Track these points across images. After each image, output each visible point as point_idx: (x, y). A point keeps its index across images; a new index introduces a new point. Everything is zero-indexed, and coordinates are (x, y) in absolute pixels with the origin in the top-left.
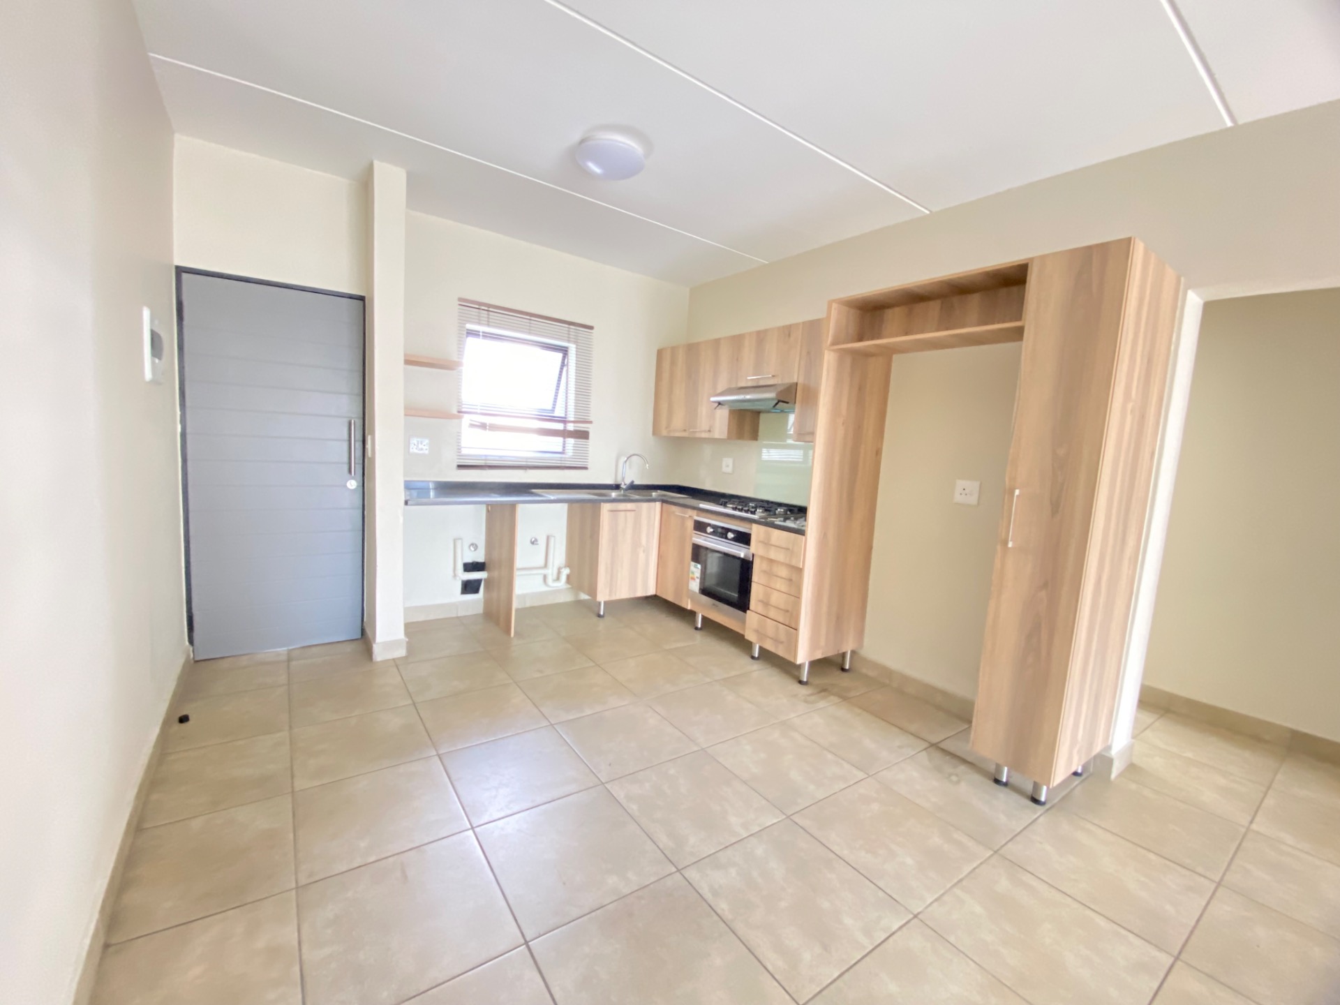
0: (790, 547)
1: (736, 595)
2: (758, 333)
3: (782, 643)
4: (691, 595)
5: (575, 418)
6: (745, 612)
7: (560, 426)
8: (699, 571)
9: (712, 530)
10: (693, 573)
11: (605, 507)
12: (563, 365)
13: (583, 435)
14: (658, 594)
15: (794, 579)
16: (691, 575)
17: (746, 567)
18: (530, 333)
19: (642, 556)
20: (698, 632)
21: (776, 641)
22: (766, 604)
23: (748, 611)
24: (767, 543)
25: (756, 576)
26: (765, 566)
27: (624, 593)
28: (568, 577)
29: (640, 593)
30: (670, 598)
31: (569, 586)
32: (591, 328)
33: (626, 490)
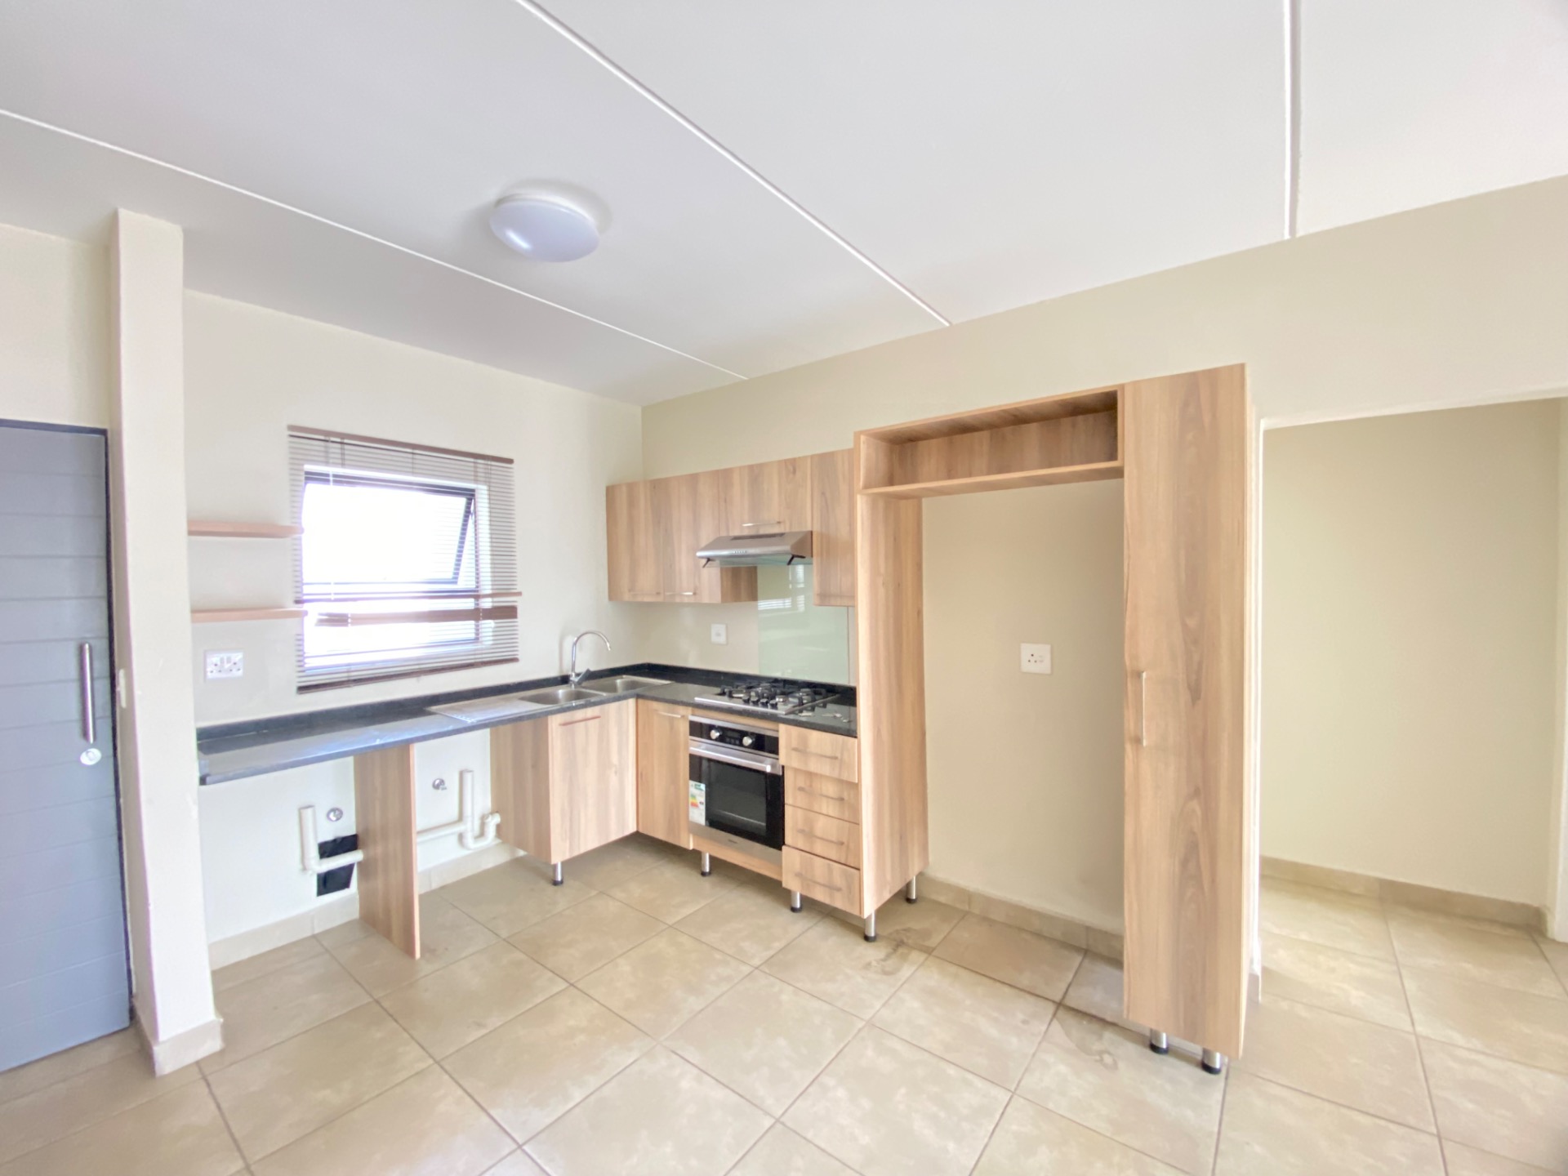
0: (839, 755)
1: (764, 824)
2: (751, 467)
3: (839, 890)
4: (694, 828)
5: (492, 589)
6: (780, 849)
7: (468, 604)
8: (704, 793)
9: (718, 734)
10: (694, 796)
11: (555, 721)
12: (468, 513)
13: (509, 612)
14: (641, 831)
15: (845, 796)
16: (691, 800)
17: (773, 786)
18: (413, 474)
19: (614, 780)
20: (706, 878)
21: (832, 888)
22: (809, 834)
23: (784, 847)
24: (802, 750)
25: (790, 797)
26: (801, 782)
27: (590, 841)
28: (499, 827)
29: (615, 835)
30: (660, 835)
31: (499, 841)
32: (510, 461)
33: (579, 683)
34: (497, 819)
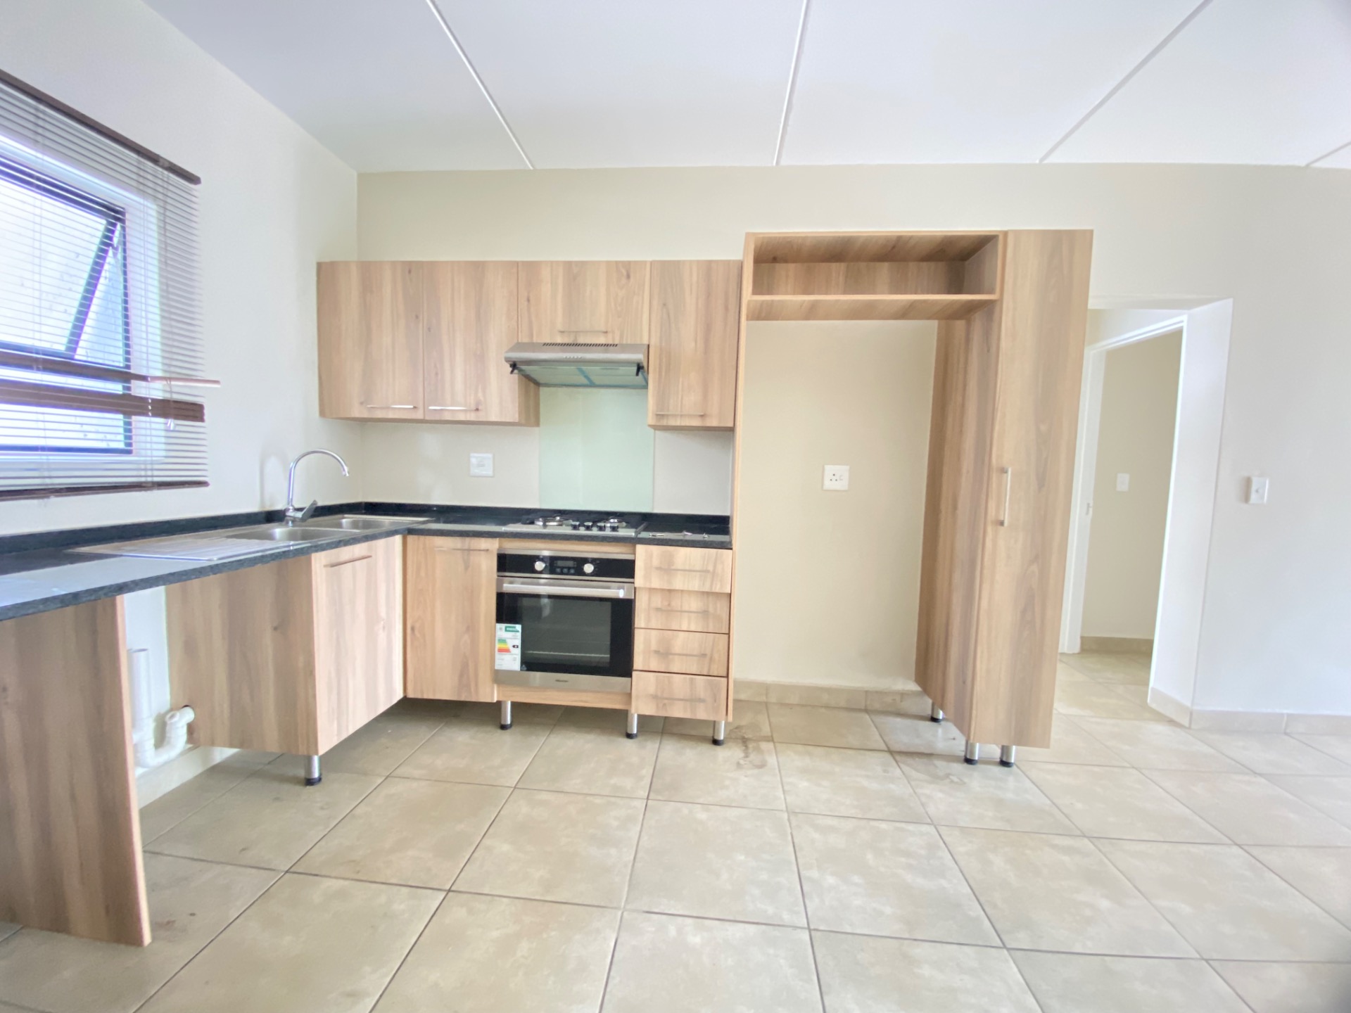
0: (711, 568)
1: (609, 656)
2: (568, 265)
3: (701, 700)
4: (500, 678)
6: (630, 675)
8: (519, 635)
9: (544, 565)
10: (503, 641)
11: (319, 561)
13: (191, 411)
14: (411, 695)
15: (711, 610)
16: (498, 646)
17: (622, 612)
19: (382, 636)
20: (508, 731)
21: (693, 700)
22: (664, 653)
23: (634, 674)
24: (667, 569)
25: (640, 620)
26: (658, 601)
29: (383, 707)
30: (445, 692)
33: (303, 519)
34: (188, 715)
